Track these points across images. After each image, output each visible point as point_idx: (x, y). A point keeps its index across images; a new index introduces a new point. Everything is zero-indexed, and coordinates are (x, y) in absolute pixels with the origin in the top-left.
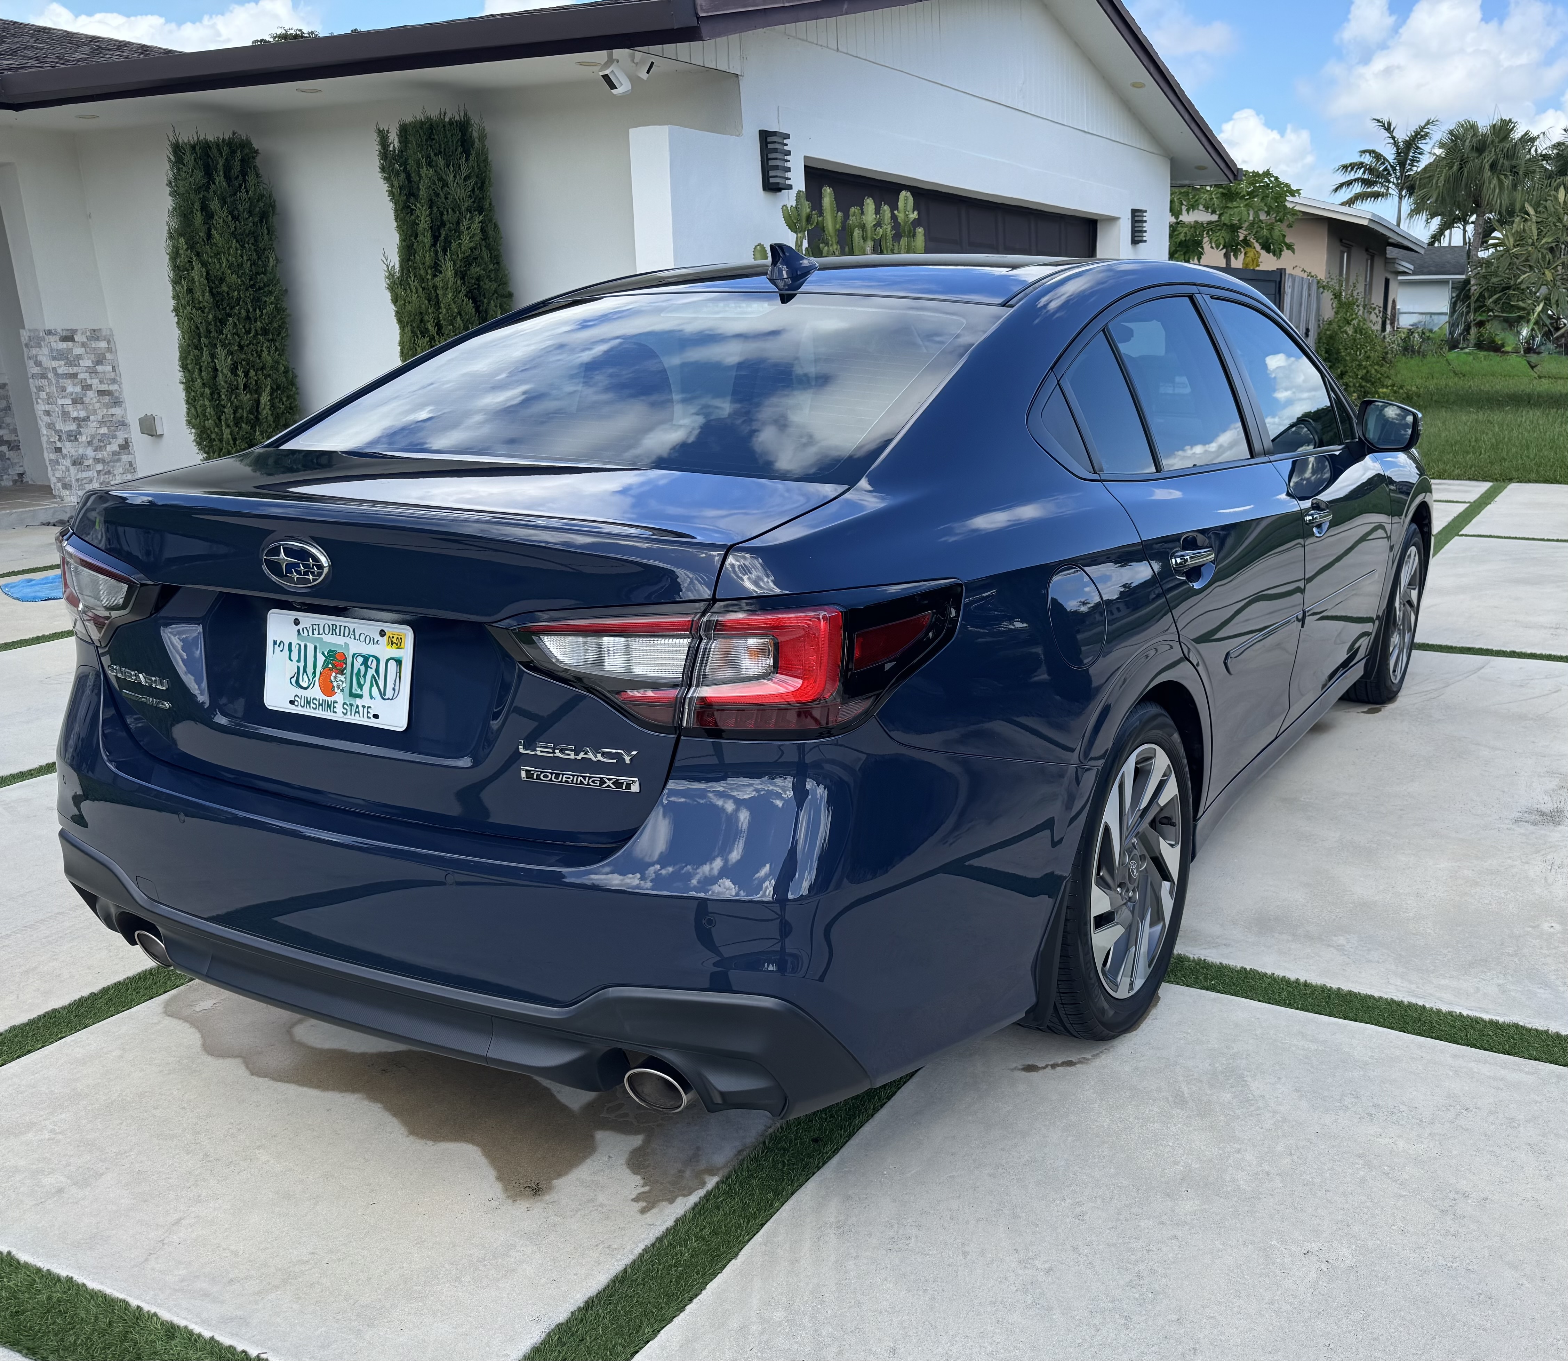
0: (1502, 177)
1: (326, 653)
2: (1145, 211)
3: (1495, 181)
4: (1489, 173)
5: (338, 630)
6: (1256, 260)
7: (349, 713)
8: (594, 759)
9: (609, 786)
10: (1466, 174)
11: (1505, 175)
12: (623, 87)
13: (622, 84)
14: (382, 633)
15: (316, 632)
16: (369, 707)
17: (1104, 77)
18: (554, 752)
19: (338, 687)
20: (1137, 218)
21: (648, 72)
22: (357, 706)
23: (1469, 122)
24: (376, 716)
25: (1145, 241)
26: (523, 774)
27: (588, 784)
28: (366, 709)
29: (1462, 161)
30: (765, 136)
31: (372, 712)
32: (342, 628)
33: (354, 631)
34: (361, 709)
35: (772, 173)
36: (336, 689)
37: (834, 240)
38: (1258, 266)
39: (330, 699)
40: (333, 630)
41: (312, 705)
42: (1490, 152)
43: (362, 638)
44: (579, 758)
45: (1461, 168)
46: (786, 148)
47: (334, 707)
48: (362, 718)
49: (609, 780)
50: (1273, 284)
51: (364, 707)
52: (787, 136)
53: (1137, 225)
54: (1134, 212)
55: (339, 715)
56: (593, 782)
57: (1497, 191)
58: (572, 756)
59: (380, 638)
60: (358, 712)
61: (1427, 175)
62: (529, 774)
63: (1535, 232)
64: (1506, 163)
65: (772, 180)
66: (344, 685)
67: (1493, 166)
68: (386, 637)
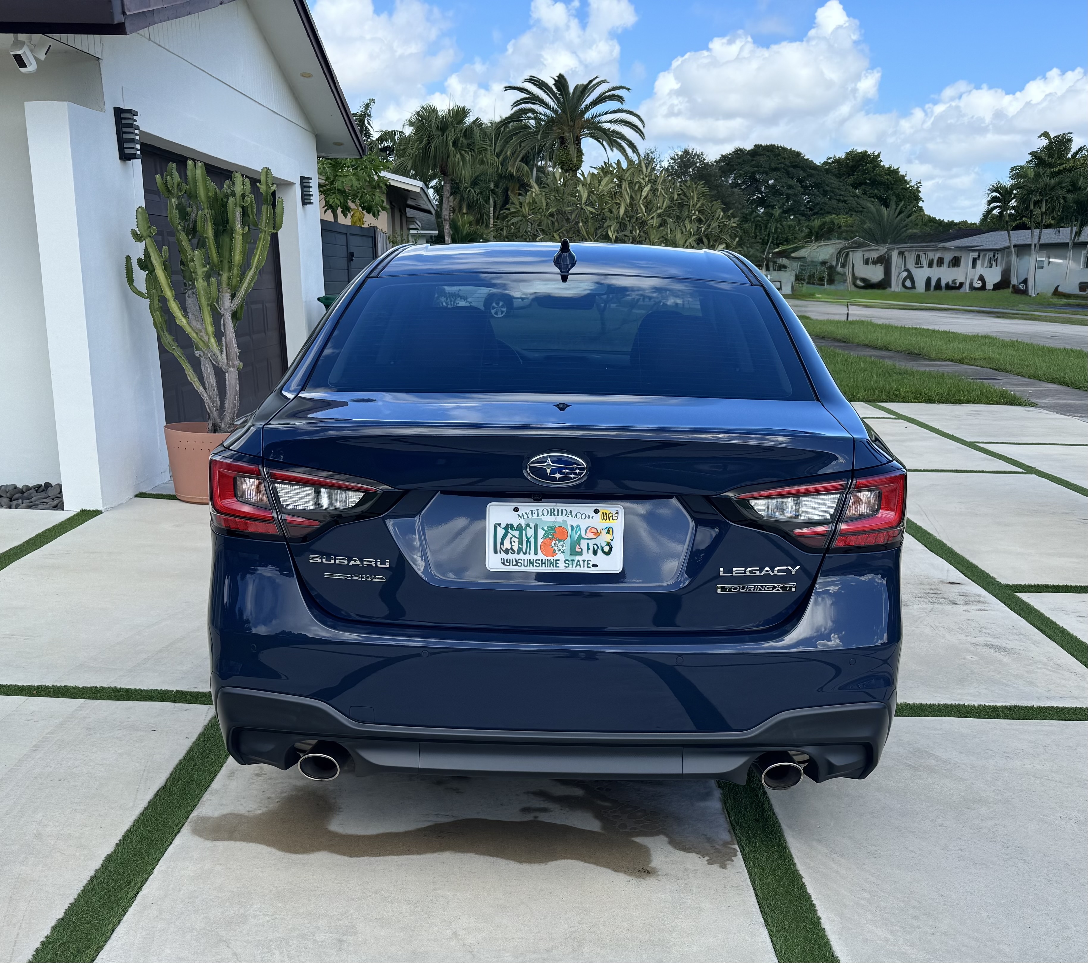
0: (463, 152)
1: (546, 528)
2: (311, 179)
3: (458, 156)
4: (453, 149)
5: (556, 513)
6: (361, 220)
7: (571, 566)
8: (772, 574)
9: (778, 590)
10: (433, 149)
11: (465, 151)
12: (32, 67)
13: (31, 64)
14: (596, 511)
15: (535, 516)
16: (588, 561)
17: (280, 67)
18: (745, 573)
19: (559, 550)
20: (305, 184)
21: (46, 54)
22: (578, 561)
23: (430, 106)
24: (595, 566)
25: (312, 203)
26: (719, 591)
27: (765, 590)
28: (586, 563)
29: (429, 137)
30: (119, 112)
31: (591, 563)
32: (560, 511)
33: (571, 511)
34: (582, 563)
35: (126, 145)
36: (557, 552)
37: (206, 206)
38: (363, 224)
39: (552, 559)
40: (552, 513)
41: (535, 564)
42: (451, 131)
43: (579, 516)
44: (762, 574)
45: (429, 143)
46: (135, 123)
47: (557, 563)
48: (582, 568)
49: (778, 587)
50: (370, 239)
51: (584, 561)
52: (136, 114)
53: (305, 189)
54: (302, 178)
55: (562, 568)
56: (768, 588)
57: (461, 163)
58: (758, 574)
59: (594, 514)
60: (580, 565)
61: (402, 147)
62: (723, 589)
63: (544, 204)
64: (465, 141)
65: (127, 151)
66: (564, 548)
67: (455, 143)
68: (600, 514)
